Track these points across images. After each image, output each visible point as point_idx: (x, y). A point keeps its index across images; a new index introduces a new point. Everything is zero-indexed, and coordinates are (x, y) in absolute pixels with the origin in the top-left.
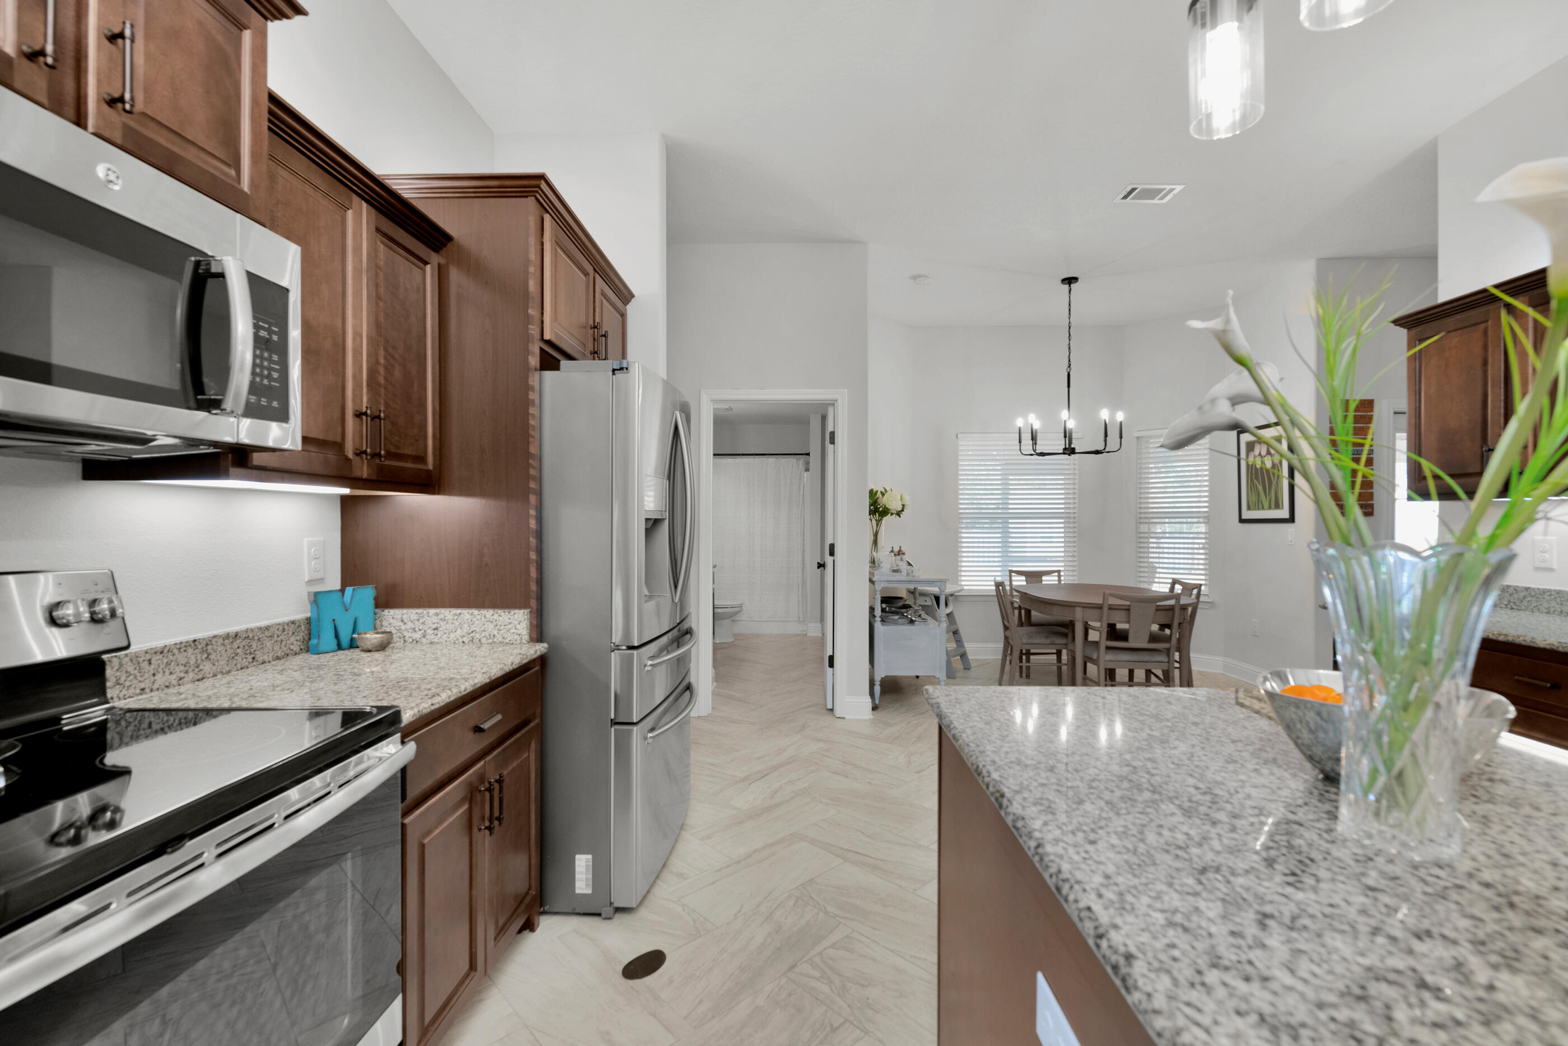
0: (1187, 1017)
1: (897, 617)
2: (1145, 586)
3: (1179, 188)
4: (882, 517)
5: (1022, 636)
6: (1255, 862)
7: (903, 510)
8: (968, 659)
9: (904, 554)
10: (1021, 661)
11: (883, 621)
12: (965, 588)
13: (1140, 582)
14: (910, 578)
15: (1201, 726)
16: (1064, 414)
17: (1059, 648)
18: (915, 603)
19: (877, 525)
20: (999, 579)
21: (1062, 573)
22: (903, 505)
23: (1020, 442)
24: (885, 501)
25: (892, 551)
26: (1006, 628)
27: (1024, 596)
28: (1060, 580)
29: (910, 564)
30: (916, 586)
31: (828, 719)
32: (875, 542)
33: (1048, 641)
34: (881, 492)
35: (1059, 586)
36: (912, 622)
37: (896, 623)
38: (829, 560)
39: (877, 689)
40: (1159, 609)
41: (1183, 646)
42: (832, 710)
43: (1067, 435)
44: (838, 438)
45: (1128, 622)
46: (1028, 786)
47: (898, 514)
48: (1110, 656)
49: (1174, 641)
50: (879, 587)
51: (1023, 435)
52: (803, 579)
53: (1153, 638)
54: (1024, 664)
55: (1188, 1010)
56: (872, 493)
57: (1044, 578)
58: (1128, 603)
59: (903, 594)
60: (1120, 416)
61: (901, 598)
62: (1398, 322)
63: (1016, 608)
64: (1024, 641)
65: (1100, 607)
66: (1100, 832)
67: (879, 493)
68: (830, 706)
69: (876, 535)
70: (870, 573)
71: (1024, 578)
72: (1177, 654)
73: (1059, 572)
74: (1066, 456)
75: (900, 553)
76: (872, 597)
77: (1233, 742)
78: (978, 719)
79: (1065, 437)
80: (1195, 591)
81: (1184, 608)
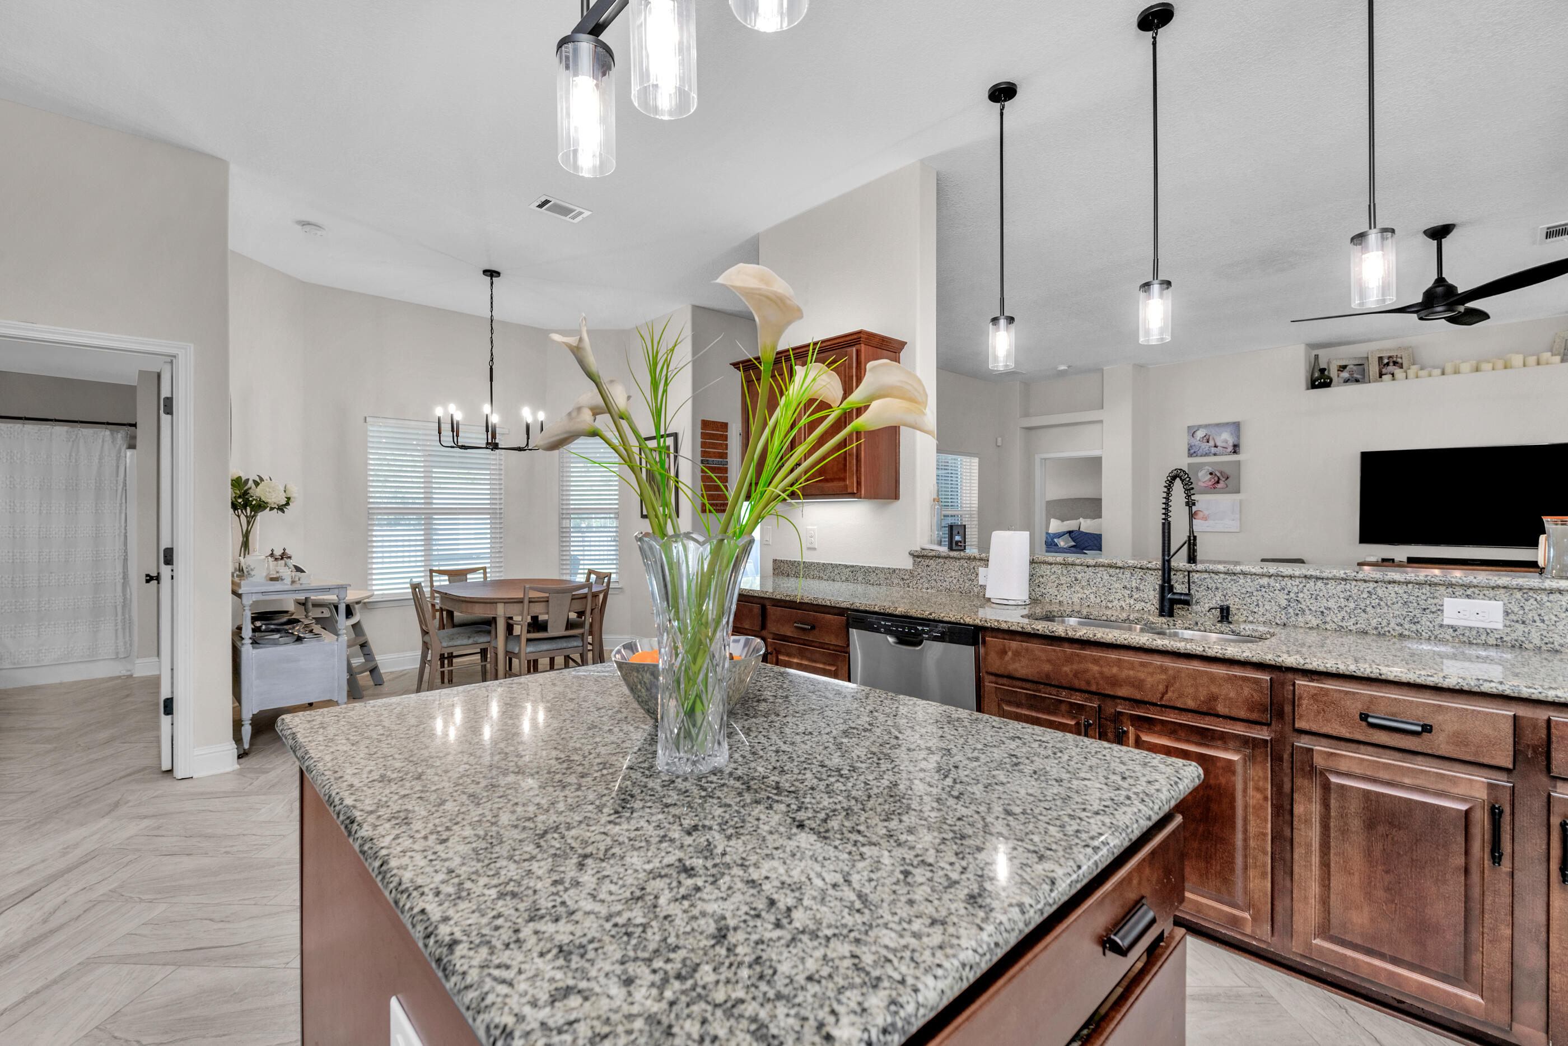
0: (495, 979)
1: (277, 636)
2: (567, 578)
3: (587, 213)
4: (256, 512)
5: (444, 641)
6: (589, 812)
7: (287, 504)
8: (380, 675)
9: (290, 557)
10: (442, 665)
11: (255, 642)
12: (376, 593)
13: (563, 574)
14: (297, 586)
15: (576, 701)
16: (486, 408)
17: (483, 646)
18: (307, 617)
19: (248, 523)
20: (416, 580)
21: (488, 570)
22: (289, 499)
23: (440, 433)
24: (258, 493)
25: (272, 555)
26: (425, 633)
27: (445, 597)
28: (485, 577)
29: (298, 569)
30: (308, 595)
31: (166, 785)
32: (245, 545)
33: (471, 641)
34: (255, 481)
35: (485, 583)
36: (299, 639)
37: (275, 643)
38: (165, 571)
39: (247, 730)
40: (574, 598)
41: (596, 630)
42: (170, 771)
43: (491, 431)
44: (178, 406)
45: (547, 613)
46: (386, 802)
47: (281, 509)
48: (530, 649)
49: (587, 626)
50: (247, 601)
51: (443, 426)
52: (125, 599)
53: (570, 625)
54: (446, 669)
55: (496, 973)
56: (237, 483)
57: (469, 576)
58: (547, 595)
59: (291, 607)
60: (541, 416)
61: (287, 612)
62: (736, 365)
63: (437, 610)
64: (445, 644)
65: (520, 601)
66: (455, 827)
67: (251, 483)
68: (166, 766)
69: (246, 535)
70: (233, 583)
71: (446, 578)
72: (590, 637)
73: (484, 569)
74: (489, 451)
75: (284, 556)
76: (237, 613)
77: (599, 709)
78: (344, 741)
79: (487, 431)
80: (606, 580)
81: (595, 595)
